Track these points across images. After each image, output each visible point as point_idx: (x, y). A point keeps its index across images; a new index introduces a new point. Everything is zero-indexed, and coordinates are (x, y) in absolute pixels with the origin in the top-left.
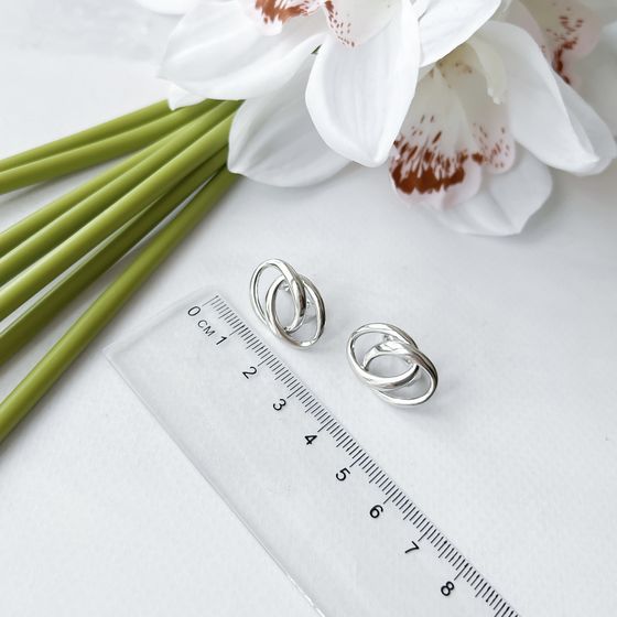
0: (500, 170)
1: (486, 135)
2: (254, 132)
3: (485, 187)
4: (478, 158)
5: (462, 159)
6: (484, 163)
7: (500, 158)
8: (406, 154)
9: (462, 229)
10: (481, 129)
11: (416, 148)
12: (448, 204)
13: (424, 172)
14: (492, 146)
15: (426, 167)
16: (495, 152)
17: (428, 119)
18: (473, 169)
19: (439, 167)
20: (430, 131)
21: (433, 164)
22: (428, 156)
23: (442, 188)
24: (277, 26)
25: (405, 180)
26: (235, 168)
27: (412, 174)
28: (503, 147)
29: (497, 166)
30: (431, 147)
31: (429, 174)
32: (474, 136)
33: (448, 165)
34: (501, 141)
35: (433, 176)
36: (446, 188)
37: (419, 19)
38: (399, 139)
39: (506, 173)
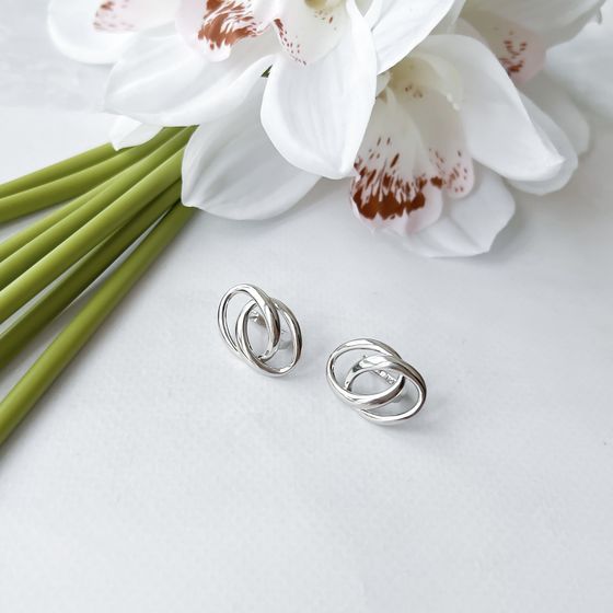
0: (461, 195)
1: (442, 161)
2: (206, 165)
3: (446, 212)
4: (437, 182)
5: (421, 184)
6: (444, 186)
7: (458, 182)
8: (366, 179)
9: (429, 254)
10: (437, 154)
11: (375, 172)
12: (412, 230)
13: (384, 196)
14: (450, 171)
15: (386, 193)
16: (453, 177)
17: (384, 141)
18: (433, 194)
19: (399, 191)
20: (387, 154)
21: (393, 189)
22: (387, 181)
23: (405, 211)
24: (225, 50)
25: (366, 205)
26: (189, 202)
27: (373, 199)
28: (461, 171)
29: (456, 190)
30: (389, 171)
31: (390, 198)
32: (431, 160)
33: (408, 189)
34: (459, 165)
35: (395, 200)
36: (408, 212)
37: (372, 30)
38: (358, 162)
39: (467, 197)
